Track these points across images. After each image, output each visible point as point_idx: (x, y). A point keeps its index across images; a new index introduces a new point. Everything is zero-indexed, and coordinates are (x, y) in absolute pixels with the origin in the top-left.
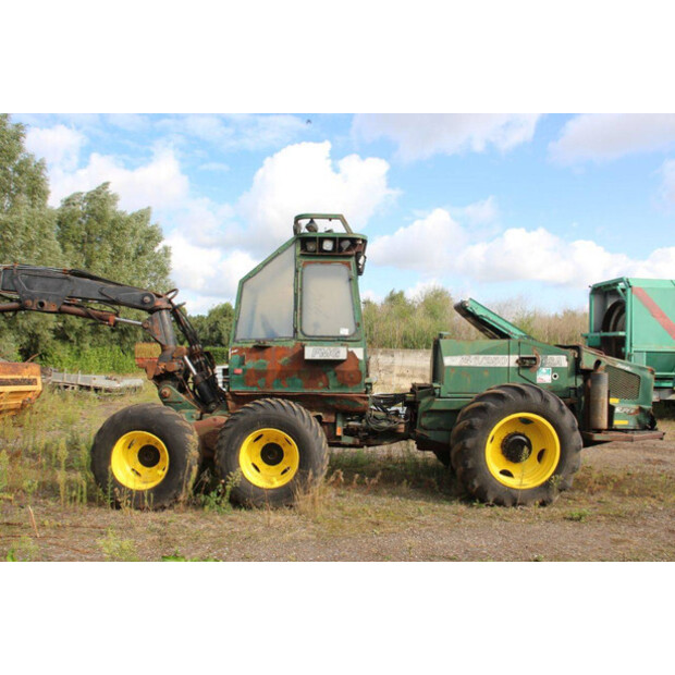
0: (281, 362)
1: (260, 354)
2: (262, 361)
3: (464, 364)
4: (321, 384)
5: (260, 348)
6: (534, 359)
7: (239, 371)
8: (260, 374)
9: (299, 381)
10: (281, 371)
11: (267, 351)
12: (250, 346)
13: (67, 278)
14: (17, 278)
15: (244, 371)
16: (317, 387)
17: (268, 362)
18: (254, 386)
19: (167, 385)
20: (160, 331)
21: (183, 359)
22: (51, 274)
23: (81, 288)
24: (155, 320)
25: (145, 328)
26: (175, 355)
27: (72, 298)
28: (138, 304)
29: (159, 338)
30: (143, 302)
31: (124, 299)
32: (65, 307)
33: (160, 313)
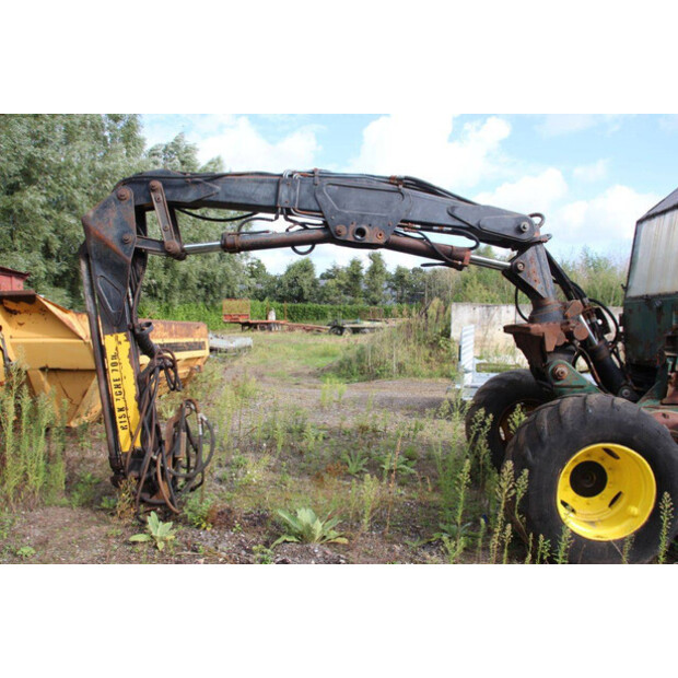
13: (399, 191)
14: (321, 191)
19: (561, 361)
20: (538, 277)
21: (579, 320)
22: (375, 185)
23: (421, 207)
24: (531, 259)
25: (520, 271)
26: (569, 313)
27: (407, 223)
28: (511, 233)
29: (538, 288)
30: (520, 230)
31: (489, 225)
32: (394, 238)
33: (536, 249)
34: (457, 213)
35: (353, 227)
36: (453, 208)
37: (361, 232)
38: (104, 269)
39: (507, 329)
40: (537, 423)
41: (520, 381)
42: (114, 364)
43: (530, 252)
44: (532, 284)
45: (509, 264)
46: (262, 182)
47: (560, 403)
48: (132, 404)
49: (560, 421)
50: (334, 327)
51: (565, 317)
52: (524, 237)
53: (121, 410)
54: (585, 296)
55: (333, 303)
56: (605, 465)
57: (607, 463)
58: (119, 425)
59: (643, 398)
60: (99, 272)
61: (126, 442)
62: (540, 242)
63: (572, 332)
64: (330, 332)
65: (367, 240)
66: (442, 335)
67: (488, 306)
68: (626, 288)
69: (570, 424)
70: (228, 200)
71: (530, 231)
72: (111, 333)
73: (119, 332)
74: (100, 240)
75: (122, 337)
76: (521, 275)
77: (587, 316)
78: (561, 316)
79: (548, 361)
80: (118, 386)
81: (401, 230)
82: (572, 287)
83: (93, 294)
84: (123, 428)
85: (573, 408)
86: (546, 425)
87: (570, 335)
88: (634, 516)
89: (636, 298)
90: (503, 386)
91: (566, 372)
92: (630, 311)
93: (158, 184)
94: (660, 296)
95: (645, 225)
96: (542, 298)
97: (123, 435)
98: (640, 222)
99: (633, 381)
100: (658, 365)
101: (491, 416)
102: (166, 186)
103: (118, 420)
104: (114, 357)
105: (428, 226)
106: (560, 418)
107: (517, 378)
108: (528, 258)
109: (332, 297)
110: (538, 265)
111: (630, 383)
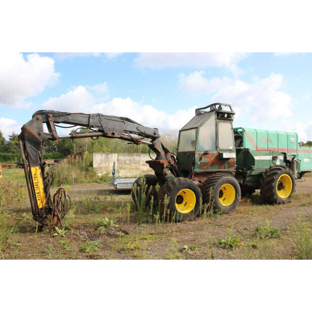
0: (212, 159)
1: (206, 156)
2: (206, 159)
3: (260, 159)
4: (223, 167)
5: (206, 154)
6: (276, 157)
7: (199, 163)
8: (205, 164)
9: (217, 167)
10: (212, 163)
11: (208, 155)
12: (202, 153)
13: (123, 122)
14: (102, 121)
15: (201, 163)
16: (222, 168)
17: (208, 159)
18: (202, 169)
20: (159, 147)
22: (117, 119)
23: (129, 126)
25: (155, 145)
27: (126, 131)
29: (159, 150)
31: (147, 132)
32: (122, 136)
34: (139, 129)
35: (111, 132)
36: (138, 127)
37: (113, 134)
38: (31, 144)
39: (147, 162)
42: (35, 177)
45: (151, 143)
46: (84, 117)
47: (173, 180)
48: (42, 191)
50: (18, 164)
53: (38, 193)
54: (170, 152)
55: (13, 152)
56: (183, 196)
57: (183, 195)
58: (37, 199)
60: (28, 145)
61: (40, 205)
62: (159, 137)
64: (17, 167)
65: (115, 136)
66: (90, 166)
67: (107, 154)
68: (177, 149)
70: (74, 122)
71: (157, 134)
72: (34, 166)
73: (37, 166)
74: (30, 133)
75: (37, 168)
76: (155, 147)
77: (171, 157)
78: (166, 158)
79: (163, 170)
80: (37, 185)
81: (124, 133)
83: (25, 153)
84: (39, 200)
85: (177, 181)
87: (169, 163)
88: (191, 206)
89: (181, 152)
91: (168, 173)
93: (51, 115)
94: (188, 152)
95: (182, 133)
96: (159, 152)
97: (39, 202)
98: (180, 131)
100: (190, 170)
102: (53, 116)
103: (37, 197)
104: (35, 175)
105: (131, 132)
108: (157, 141)
109: (12, 150)
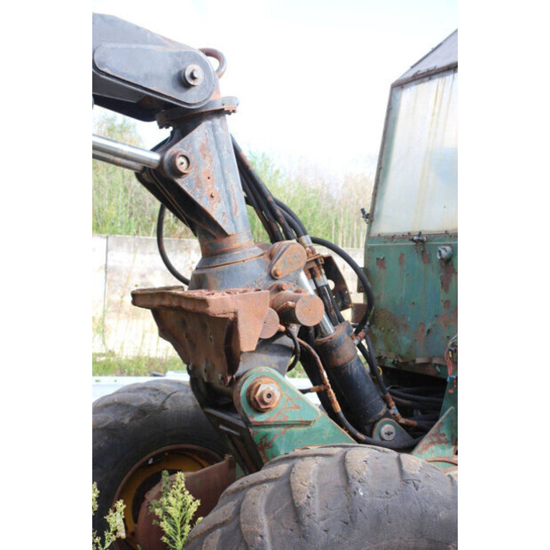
19: (265, 369)
20: (217, 189)
21: (298, 282)
24: (204, 148)
25: (180, 174)
26: (279, 267)
28: (163, 86)
29: (216, 211)
30: (184, 83)
33: (214, 128)
39: (139, 298)
40: (245, 527)
41: (162, 408)
43: (200, 134)
44: (204, 203)
45: (156, 157)
47: (289, 472)
49: (299, 522)
51: (273, 276)
52: (191, 98)
54: (305, 234)
59: (425, 441)
62: (220, 113)
63: (292, 309)
68: (369, 217)
69: (319, 526)
71: (203, 86)
76: (182, 183)
77: (312, 274)
78: (265, 274)
79: (240, 371)
82: (279, 211)
85: (323, 486)
86: (266, 531)
87: (287, 315)
89: (394, 238)
90: (126, 421)
91: (277, 394)
92: (381, 262)
96: (224, 234)
99: (399, 407)
101: (120, 505)
106: (296, 511)
107: (156, 401)
108: (197, 146)
110: (217, 161)
111: (394, 410)
